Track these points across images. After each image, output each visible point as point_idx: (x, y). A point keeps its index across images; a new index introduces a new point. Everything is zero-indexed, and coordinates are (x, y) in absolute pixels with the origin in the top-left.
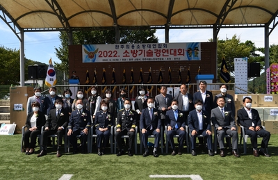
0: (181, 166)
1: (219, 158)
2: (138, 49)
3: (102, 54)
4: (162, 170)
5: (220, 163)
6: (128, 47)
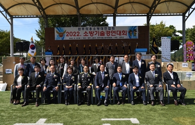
0: (124, 112)
1: (150, 106)
2: (94, 31)
3: (69, 34)
4: (110, 115)
5: (151, 110)
6: (87, 29)
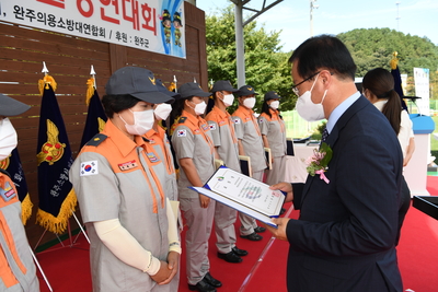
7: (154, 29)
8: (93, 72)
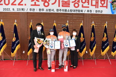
7: (107, 7)
8: (68, 22)
